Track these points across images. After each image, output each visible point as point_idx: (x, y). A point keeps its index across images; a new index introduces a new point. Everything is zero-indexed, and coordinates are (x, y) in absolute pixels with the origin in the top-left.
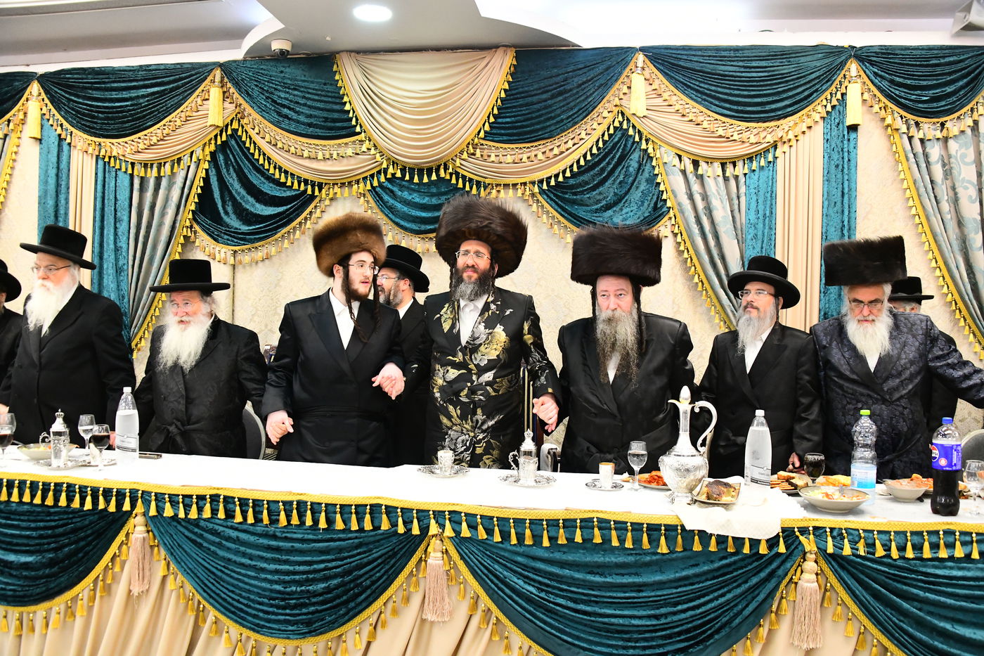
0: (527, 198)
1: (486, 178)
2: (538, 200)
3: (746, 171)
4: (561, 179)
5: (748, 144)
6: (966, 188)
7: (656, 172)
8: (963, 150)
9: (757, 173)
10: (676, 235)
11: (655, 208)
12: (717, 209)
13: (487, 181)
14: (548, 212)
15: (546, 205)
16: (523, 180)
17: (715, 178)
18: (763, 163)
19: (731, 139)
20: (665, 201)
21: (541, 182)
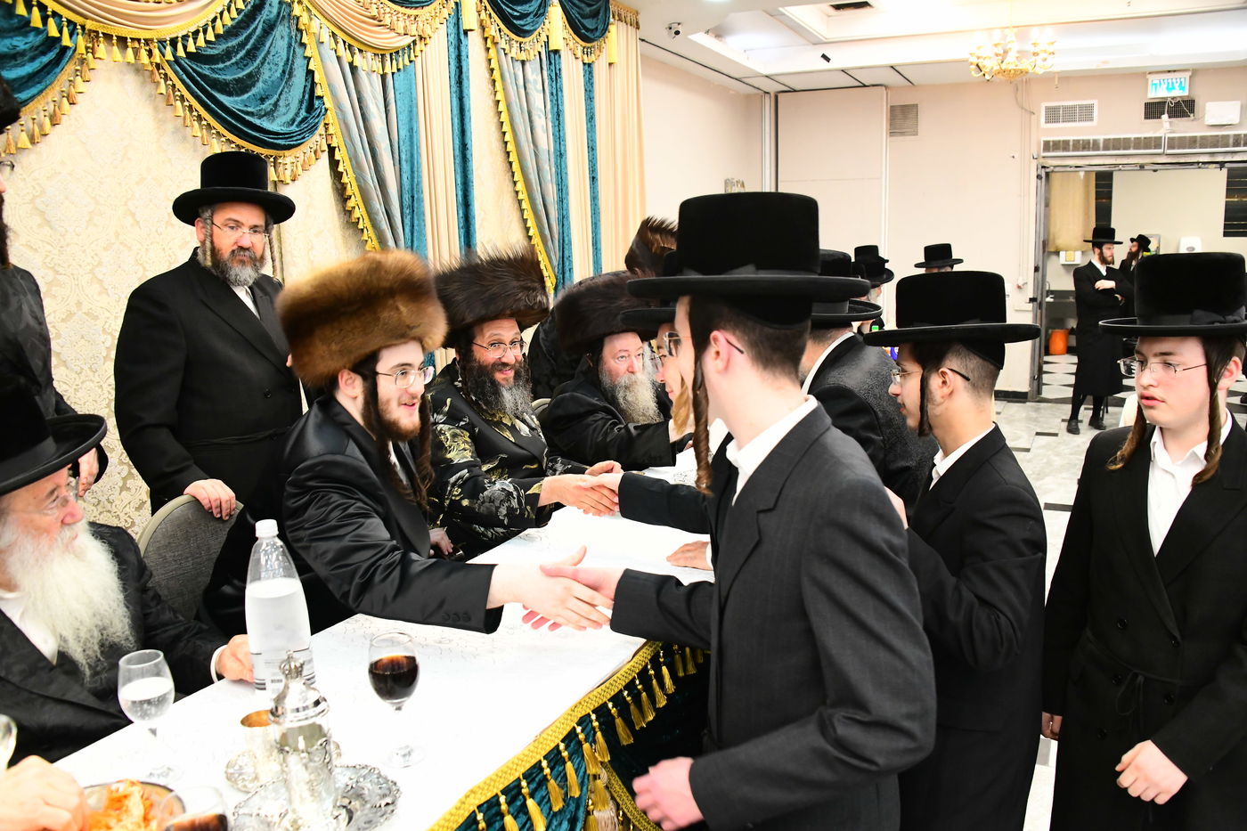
0: (150, 68)
1: (86, 17)
2: (166, 75)
3: (395, 70)
4: (201, 42)
5: (393, 34)
6: (540, 117)
7: (308, 54)
8: (534, 76)
9: (401, 73)
10: (332, 150)
11: (310, 108)
12: (375, 117)
13: (90, 25)
14: (182, 98)
15: (179, 85)
16: (147, 35)
17: (368, 74)
18: (407, 62)
19: (382, 23)
20: (320, 98)
21: (174, 42)
